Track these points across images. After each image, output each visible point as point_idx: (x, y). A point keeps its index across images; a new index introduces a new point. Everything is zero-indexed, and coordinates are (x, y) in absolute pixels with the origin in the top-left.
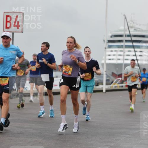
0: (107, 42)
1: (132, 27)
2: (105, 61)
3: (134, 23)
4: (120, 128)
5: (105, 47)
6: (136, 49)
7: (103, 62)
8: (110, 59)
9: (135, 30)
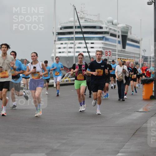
0: (56, 35)
1: (82, 18)
2: (55, 55)
3: (84, 13)
4: (72, 124)
5: (54, 39)
6: (87, 41)
7: (53, 55)
8: (60, 52)
9: (85, 21)
